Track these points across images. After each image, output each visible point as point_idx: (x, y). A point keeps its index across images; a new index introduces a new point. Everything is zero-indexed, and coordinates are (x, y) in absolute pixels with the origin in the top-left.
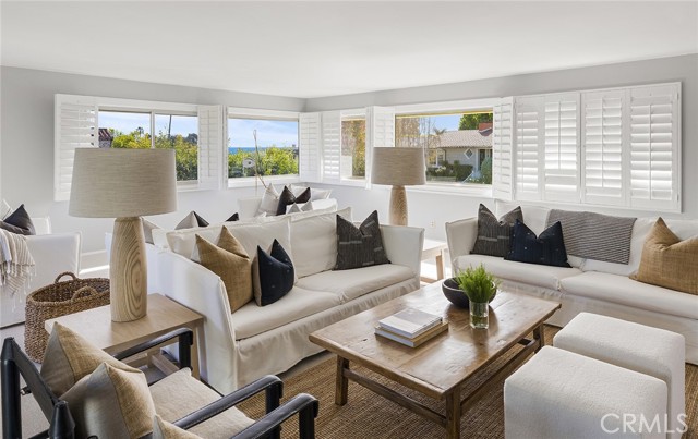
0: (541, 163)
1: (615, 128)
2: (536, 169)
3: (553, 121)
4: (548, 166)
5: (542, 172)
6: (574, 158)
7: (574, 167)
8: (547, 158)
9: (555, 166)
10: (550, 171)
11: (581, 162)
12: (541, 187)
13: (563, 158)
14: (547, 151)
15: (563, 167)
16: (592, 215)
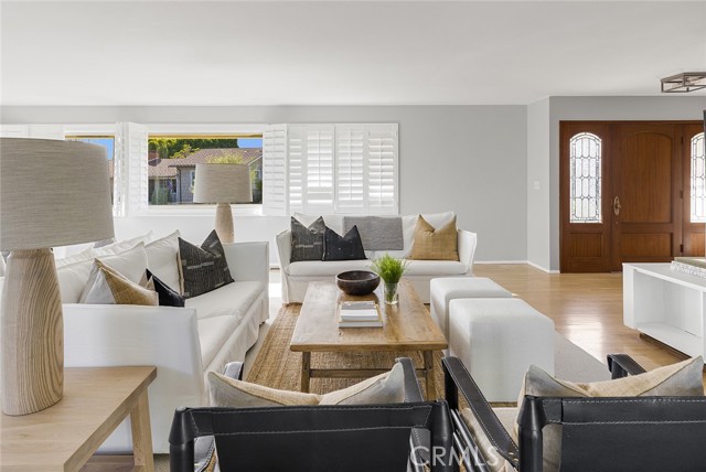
0: (305, 182)
1: (358, 154)
2: (300, 188)
3: (315, 148)
4: (310, 185)
5: (305, 189)
6: (330, 178)
7: (330, 185)
8: (309, 178)
9: (316, 185)
10: (312, 189)
11: (335, 182)
12: (305, 203)
13: (323, 178)
14: (309, 172)
15: (323, 185)
16: (373, 217)
